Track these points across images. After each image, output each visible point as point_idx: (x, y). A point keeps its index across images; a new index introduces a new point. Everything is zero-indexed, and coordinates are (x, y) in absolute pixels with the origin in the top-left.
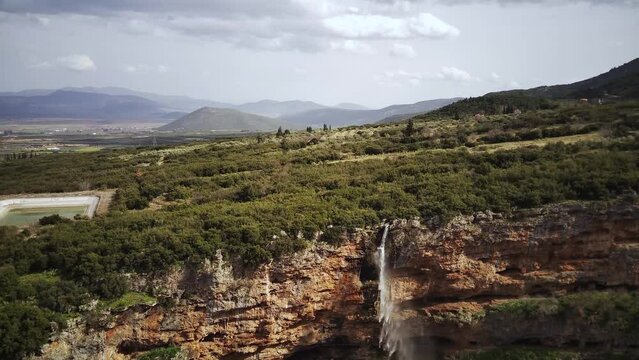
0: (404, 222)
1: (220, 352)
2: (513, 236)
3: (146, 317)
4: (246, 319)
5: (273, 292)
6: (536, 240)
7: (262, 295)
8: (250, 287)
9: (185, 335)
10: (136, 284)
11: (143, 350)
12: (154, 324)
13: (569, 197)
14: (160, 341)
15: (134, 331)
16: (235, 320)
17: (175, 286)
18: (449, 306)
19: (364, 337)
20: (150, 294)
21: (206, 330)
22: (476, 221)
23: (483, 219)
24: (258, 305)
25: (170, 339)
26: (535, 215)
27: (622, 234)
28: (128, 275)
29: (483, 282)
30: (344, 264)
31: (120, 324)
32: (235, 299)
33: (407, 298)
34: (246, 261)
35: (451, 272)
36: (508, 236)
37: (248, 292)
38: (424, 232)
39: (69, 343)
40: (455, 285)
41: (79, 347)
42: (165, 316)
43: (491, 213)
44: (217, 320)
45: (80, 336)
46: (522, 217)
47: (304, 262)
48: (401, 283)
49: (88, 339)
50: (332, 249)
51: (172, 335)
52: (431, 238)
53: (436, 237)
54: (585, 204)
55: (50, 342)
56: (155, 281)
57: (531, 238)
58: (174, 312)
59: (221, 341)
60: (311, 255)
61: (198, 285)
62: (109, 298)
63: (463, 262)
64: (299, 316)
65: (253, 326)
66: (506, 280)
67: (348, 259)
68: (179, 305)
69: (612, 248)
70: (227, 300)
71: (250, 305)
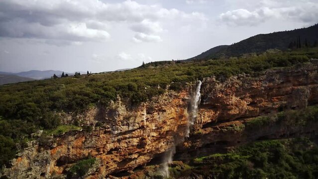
0: (209, 79)
1: (117, 159)
2: (255, 85)
3: (76, 139)
4: (132, 137)
5: (147, 120)
6: (264, 87)
7: (142, 121)
8: (136, 117)
9: (98, 150)
10: (65, 119)
11: (71, 162)
12: (80, 144)
13: (274, 66)
14: (84, 155)
15: (68, 149)
16: (126, 138)
17: (92, 119)
18: (228, 123)
19: (188, 145)
20: (76, 124)
21: (110, 146)
22: (238, 78)
23: (242, 77)
24: (140, 128)
25: (89, 154)
26: (263, 75)
27: (296, 83)
28: (60, 114)
29: (242, 110)
30: (181, 102)
31: (59, 145)
32: (128, 125)
33: (209, 121)
34: (134, 100)
35: (229, 105)
36: (253, 85)
37: (135, 120)
38: (218, 83)
39: (28, 158)
40: (231, 112)
41: (35, 161)
42: (86, 138)
43: (245, 74)
44: (116, 140)
45: (35, 153)
46: (258, 75)
47: (164, 101)
48: (206, 113)
49: (41, 155)
50: (176, 94)
51: (90, 151)
52: (221, 87)
53: (224, 86)
54: (282, 68)
55: (17, 157)
56: (78, 116)
57: (261, 86)
58: (91, 136)
59: (117, 153)
60: (167, 97)
61: (106, 117)
62: (51, 128)
63: (234, 99)
64: (160, 134)
65: (135, 141)
66: (251, 108)
67: (183, 100)
68: (95, 131)
69: (293, 89)
70: (124, 125)
71: (136, 128)
